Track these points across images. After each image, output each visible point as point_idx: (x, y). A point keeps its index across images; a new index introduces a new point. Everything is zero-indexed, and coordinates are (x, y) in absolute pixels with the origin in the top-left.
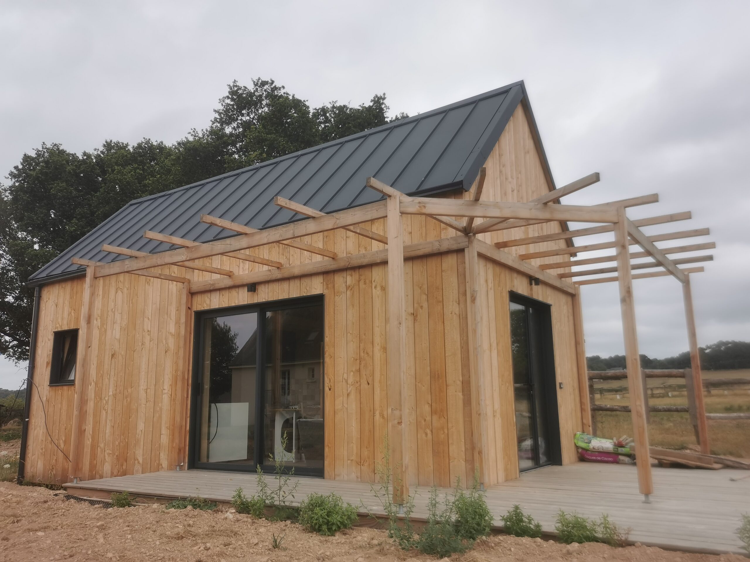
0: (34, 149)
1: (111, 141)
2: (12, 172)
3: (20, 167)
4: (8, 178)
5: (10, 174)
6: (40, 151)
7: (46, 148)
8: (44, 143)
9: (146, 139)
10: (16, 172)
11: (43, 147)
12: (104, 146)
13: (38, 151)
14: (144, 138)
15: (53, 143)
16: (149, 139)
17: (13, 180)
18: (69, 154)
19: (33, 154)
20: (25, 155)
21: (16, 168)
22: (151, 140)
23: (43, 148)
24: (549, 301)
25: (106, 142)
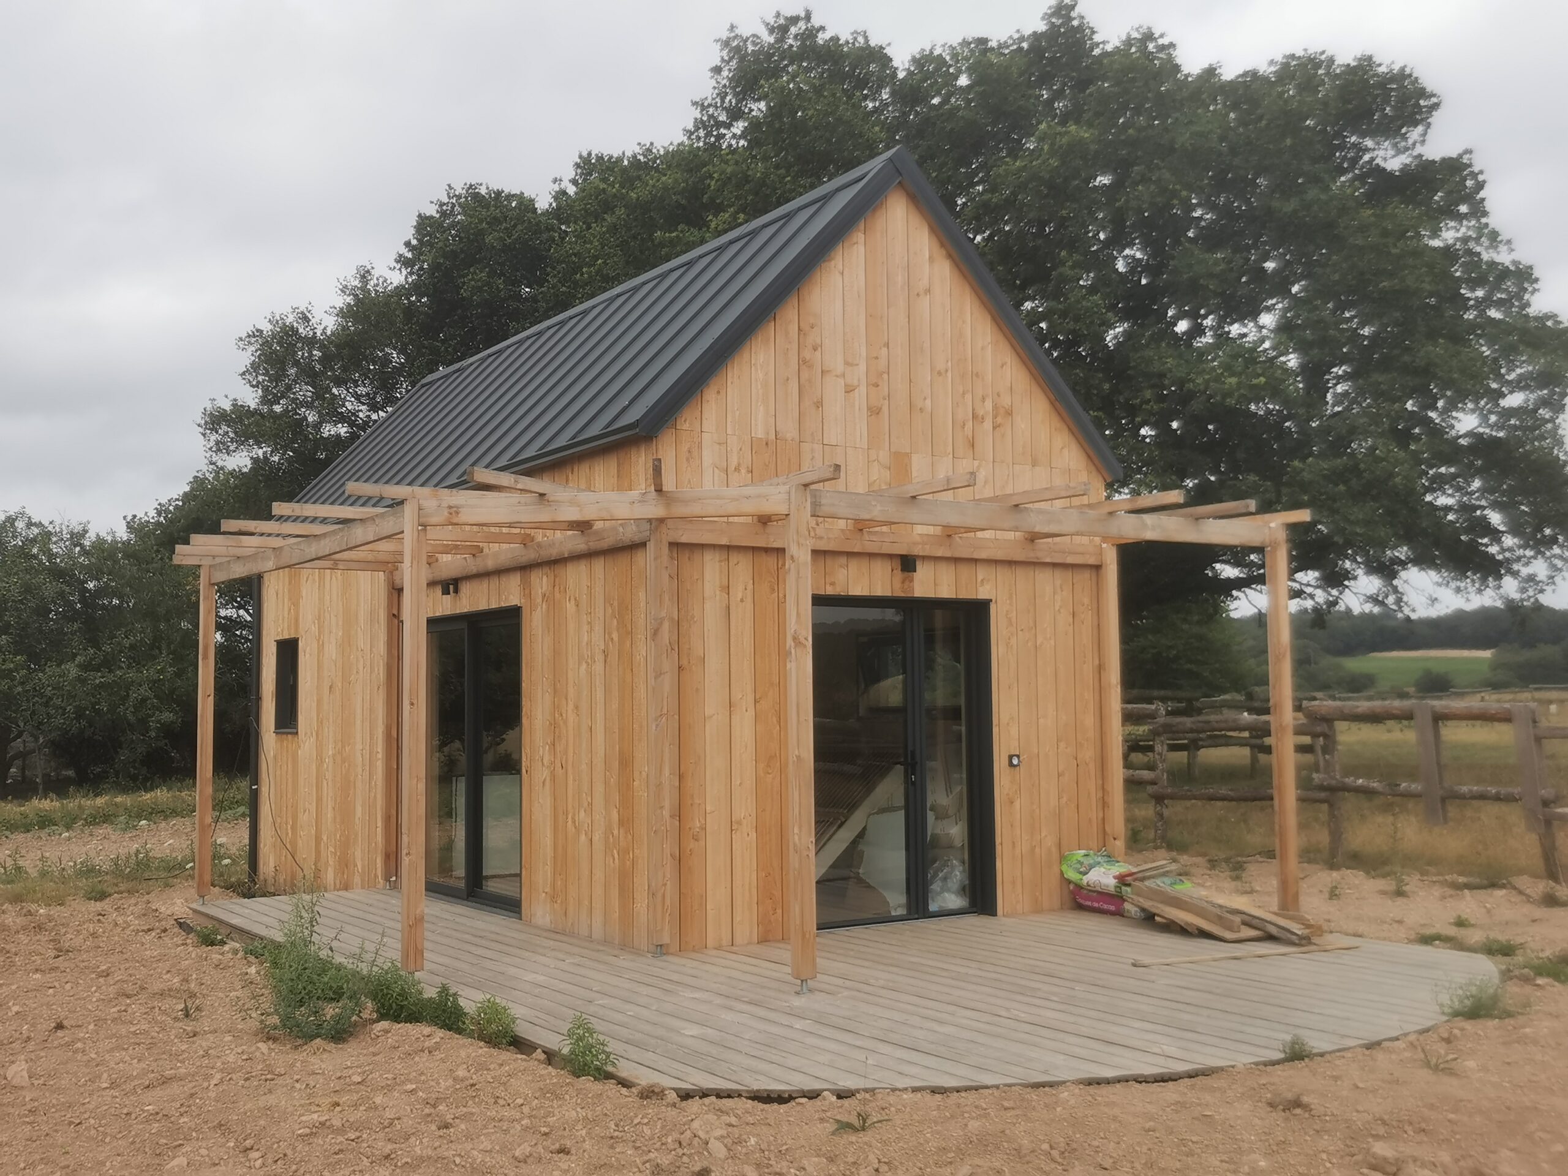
0: (432, 202)
1: (590, 154)
2: (401, 256)
3: (414, 242)
4: (395, 268)
5: (397, 261)
6: (445, 204)
7: (455, 195)
8: (449, 186)
9: (645, 145)
10: (409, 255)
11: (448, 194)
12: (577, 165)
13: (442, 205)
14: (639, 144)
15: (466, 184)
16: (652, 144)
17: (404, 272)
18: (510, 197)
19: (432, 211)
20: (420, 216)
21: (408, 244)
22: (655, 145)
23: (449, 197)
24: (982, 594)
25: (581, 157)
